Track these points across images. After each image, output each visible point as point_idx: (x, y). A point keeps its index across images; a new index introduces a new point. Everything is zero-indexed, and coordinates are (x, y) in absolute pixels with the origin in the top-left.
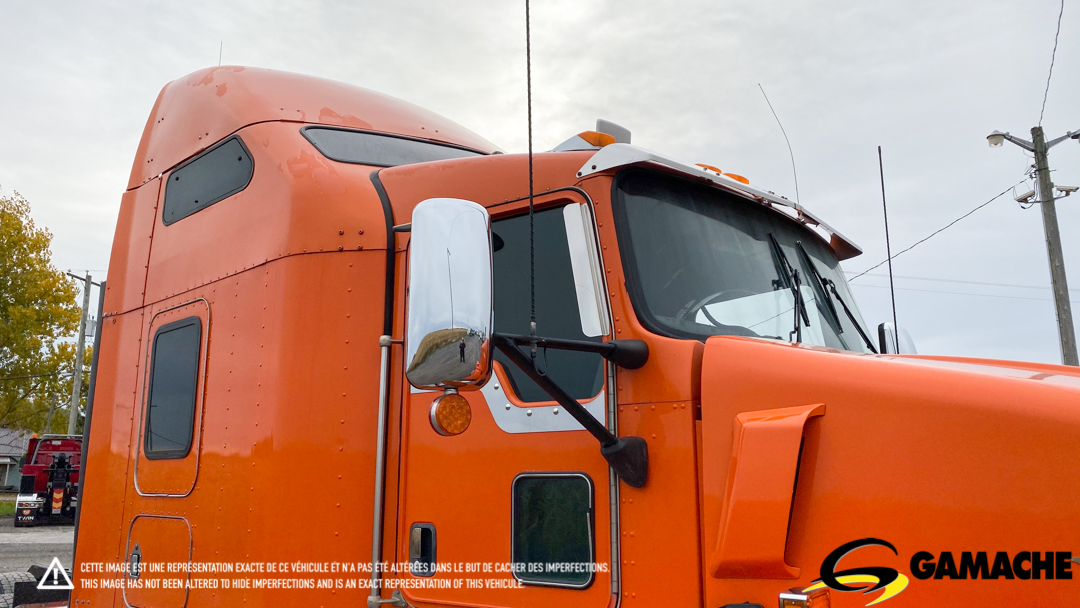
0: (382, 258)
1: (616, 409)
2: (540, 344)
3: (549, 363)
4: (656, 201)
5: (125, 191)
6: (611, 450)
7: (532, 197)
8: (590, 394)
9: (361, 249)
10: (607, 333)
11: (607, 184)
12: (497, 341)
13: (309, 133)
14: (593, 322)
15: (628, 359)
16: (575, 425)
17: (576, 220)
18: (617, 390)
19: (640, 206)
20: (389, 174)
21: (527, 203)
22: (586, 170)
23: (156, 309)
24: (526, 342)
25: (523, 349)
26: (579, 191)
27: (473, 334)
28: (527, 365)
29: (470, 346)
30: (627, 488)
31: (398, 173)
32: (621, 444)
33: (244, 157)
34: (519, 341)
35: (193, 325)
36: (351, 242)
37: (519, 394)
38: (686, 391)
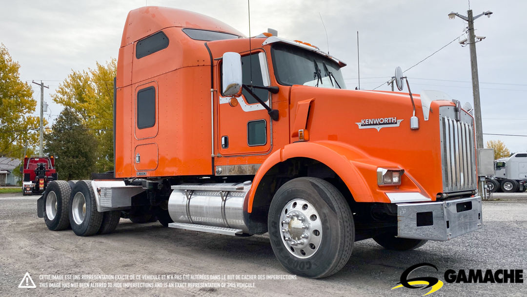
0: (210, 68)
1: (272, 103)
2: (253, 87)
3: (256, 91)
4: (282, 51)
5: (120, 48)
6: (270, 112)
7: (250, 51)
8: (266, 101)
9: (204, 65)
10: (270, 85)
11: (270, 47)
12: (243, 86)
13: (184, 30)
14: (266, 83)
15: (274, 91)
16: (263, 108)
17: (262, 56)
18: (272, 99)
19: (278, 53)
20: (210, 43)
21: (249, 52)
22: (264, 44)
23: (137, 85)
24: (250, 86)
25: (250, 88)
26: (263, 49)
27: (238, 85)
28: (250, 92)
29: (238, 87)
30: (274, 122)
31: (212, 43)
32: (272, 111)
33: (165, 38)
34: (249, 86)
35: (152, 90)
36: (201, 63)
37: (248, 102)
38: (288, 98)
